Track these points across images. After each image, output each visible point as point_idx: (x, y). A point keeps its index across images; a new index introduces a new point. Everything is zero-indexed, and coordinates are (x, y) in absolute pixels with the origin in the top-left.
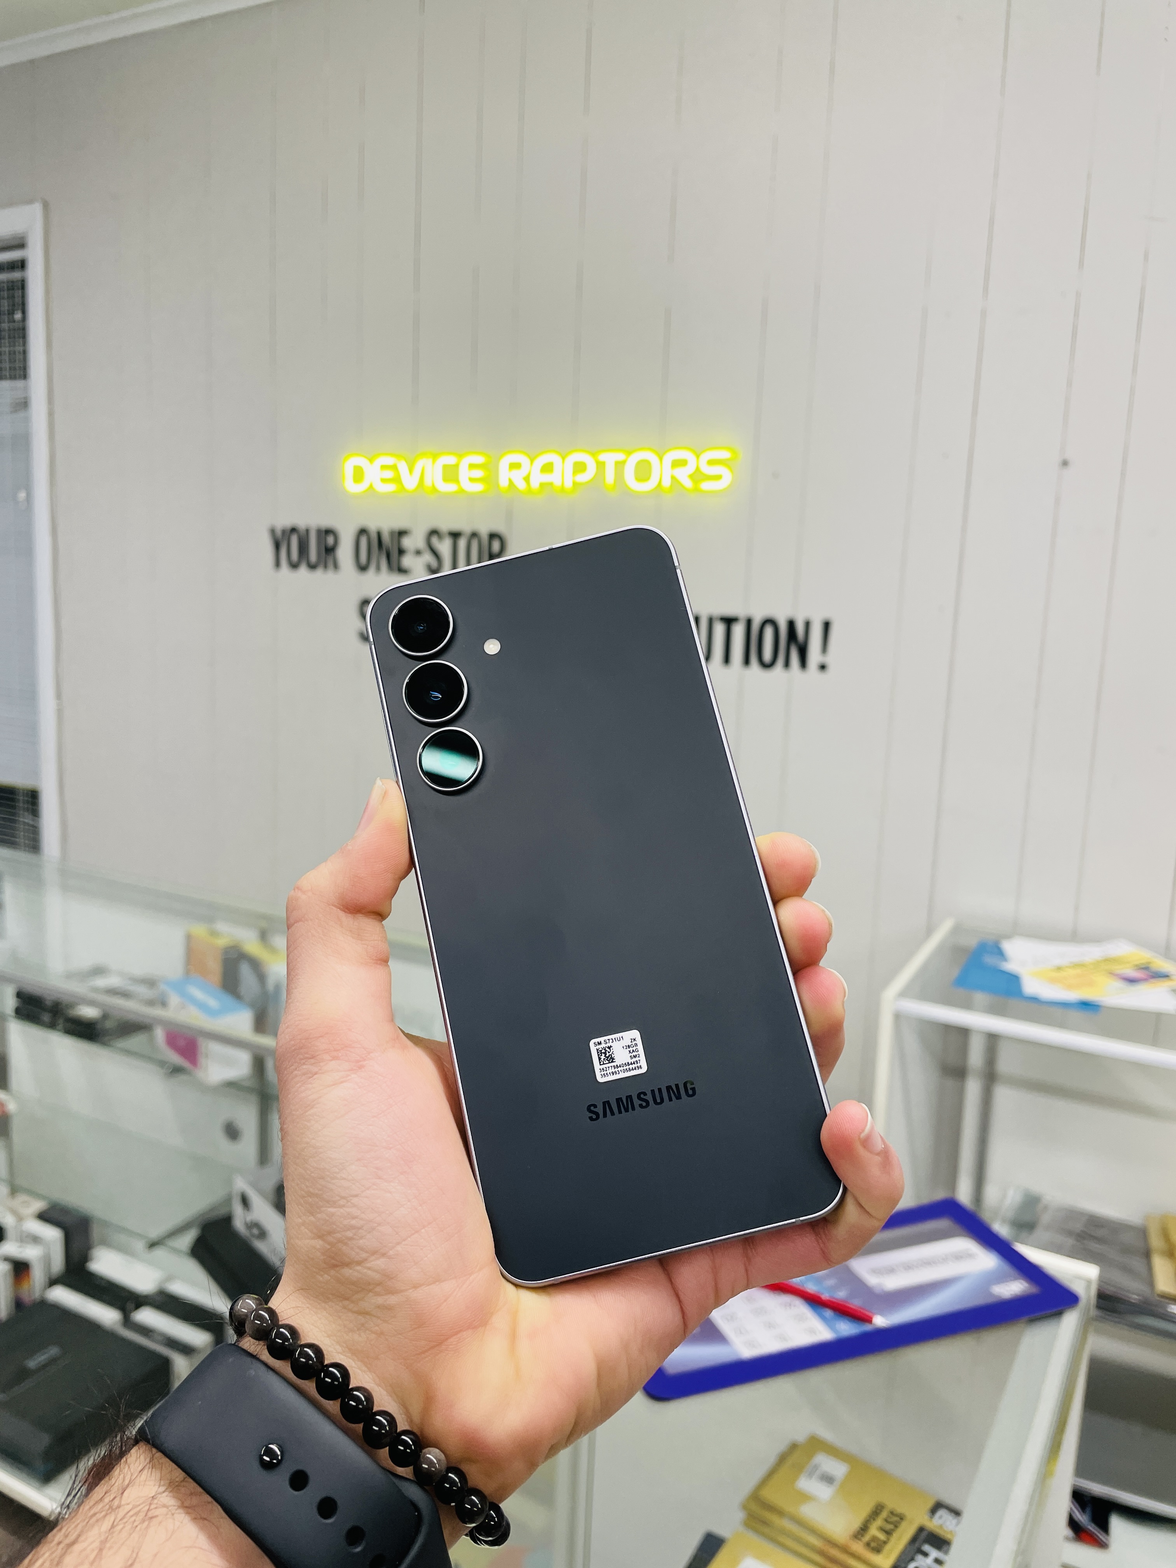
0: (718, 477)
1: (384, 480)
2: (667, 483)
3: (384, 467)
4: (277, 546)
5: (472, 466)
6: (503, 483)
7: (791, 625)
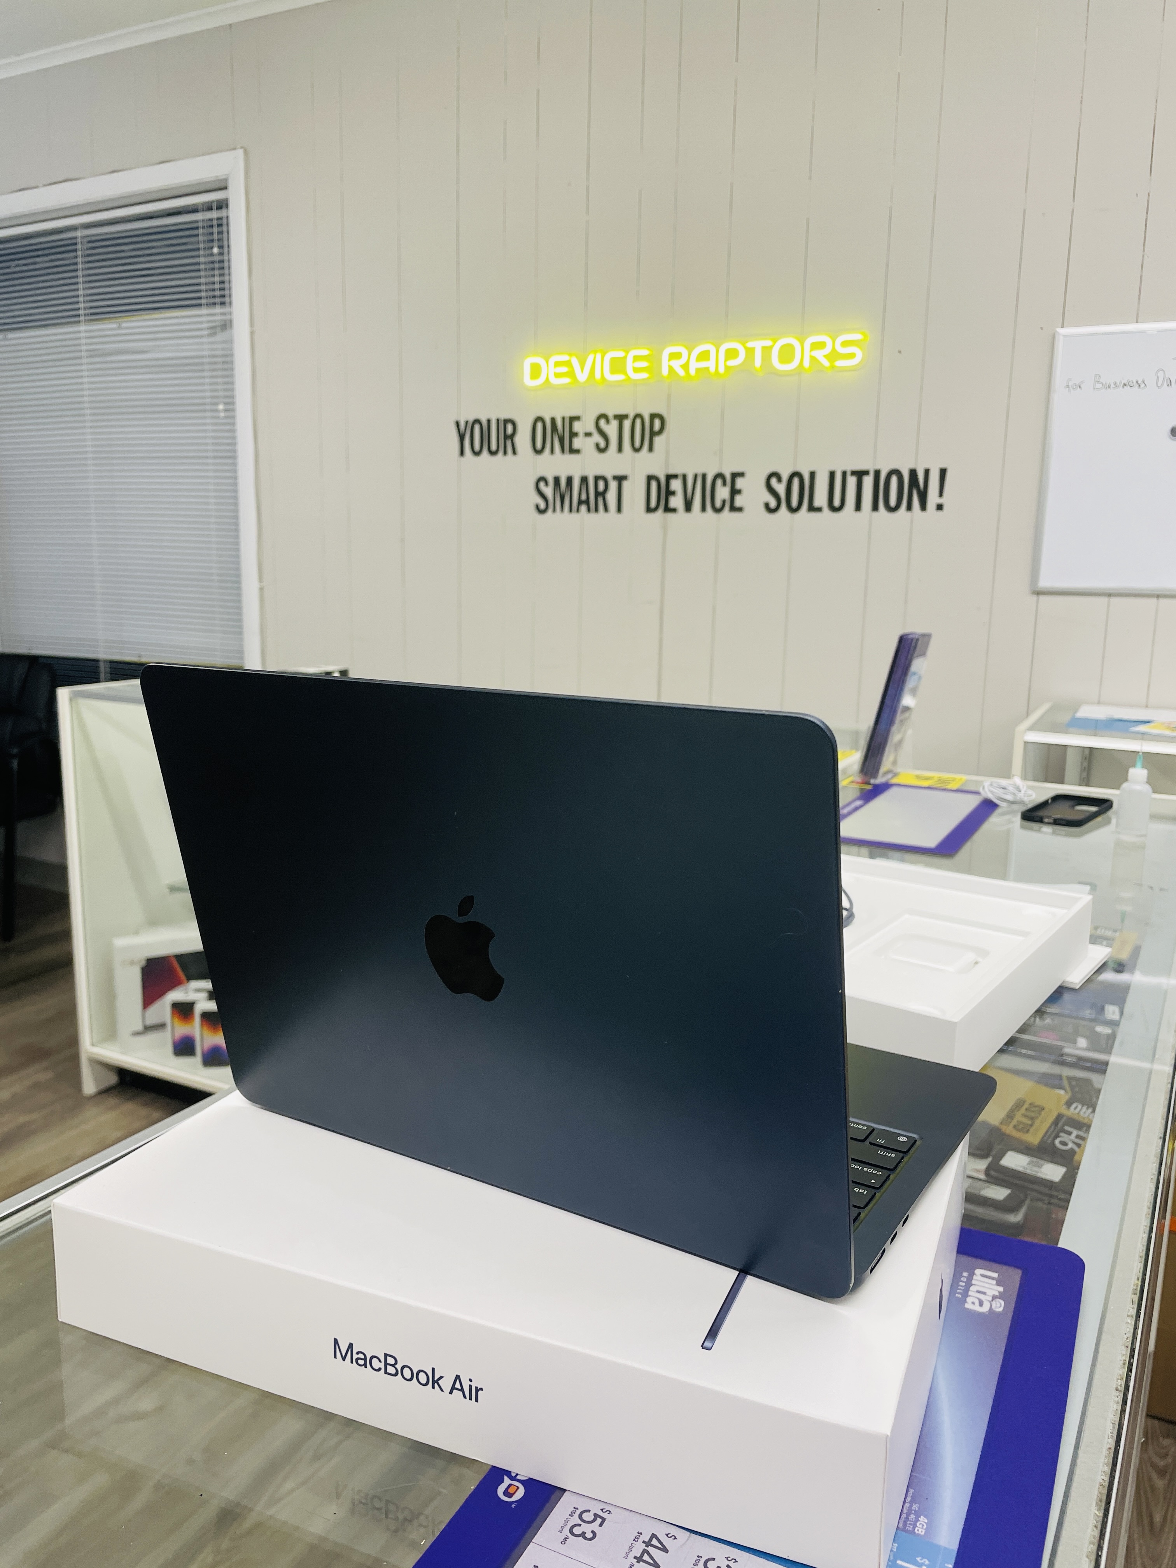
0: (852, 356)
1: (557, 375)
2: (806, 364)
3: (557, 364)
4: (462, 438)
5: (636, 358)
6: (665, 372)
7: (913, 473)
